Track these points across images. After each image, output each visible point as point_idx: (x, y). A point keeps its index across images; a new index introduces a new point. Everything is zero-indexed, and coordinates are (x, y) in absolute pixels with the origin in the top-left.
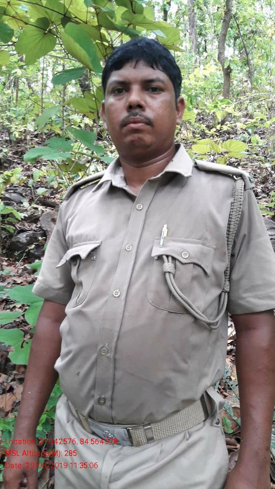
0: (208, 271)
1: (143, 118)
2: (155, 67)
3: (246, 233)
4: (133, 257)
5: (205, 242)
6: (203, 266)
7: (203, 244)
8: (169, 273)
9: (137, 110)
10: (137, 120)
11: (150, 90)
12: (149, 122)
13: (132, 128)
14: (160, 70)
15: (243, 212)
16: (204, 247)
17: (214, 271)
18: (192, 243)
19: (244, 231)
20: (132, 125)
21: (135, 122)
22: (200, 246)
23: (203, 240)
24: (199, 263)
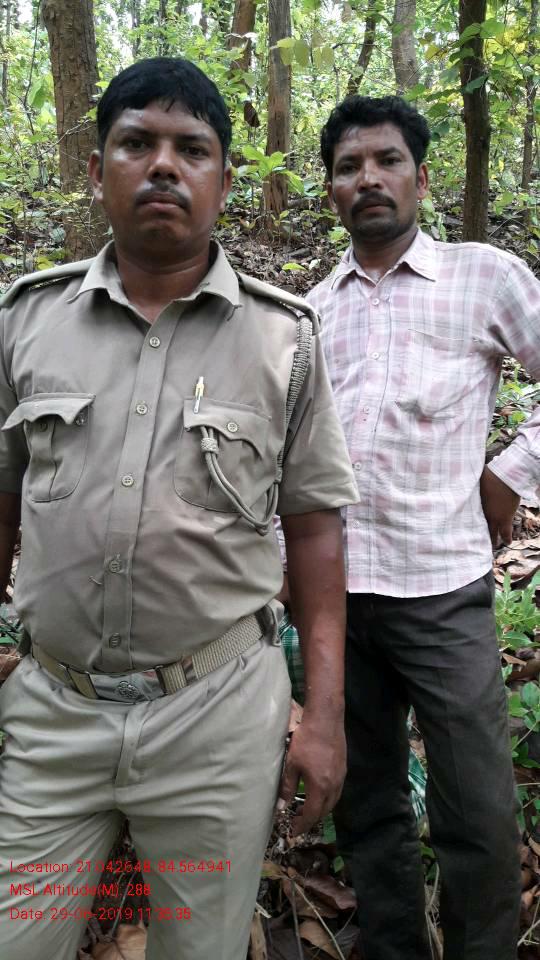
0: (262, 452)
1: (176, 196)
2: (199, 115)
3: (312, 396)
4: (152, 425)
5: (258, 409)
6: (255, 444)
7: (256, 412)
8: (211, 452)
9: (168, 182)
10: (165, 198)
11: (188, 151)
12: (184, 204)
13: (157, 209)
14: (206, 122)
15: (309, 367)
16: (258, 417)
17: (269, 452)
18: (239, 408)
19: (310, 394)
20: (157, 205)
21: (162, 201)
22: (252, 414)
23: (254, 405)
24: (251, 440)
